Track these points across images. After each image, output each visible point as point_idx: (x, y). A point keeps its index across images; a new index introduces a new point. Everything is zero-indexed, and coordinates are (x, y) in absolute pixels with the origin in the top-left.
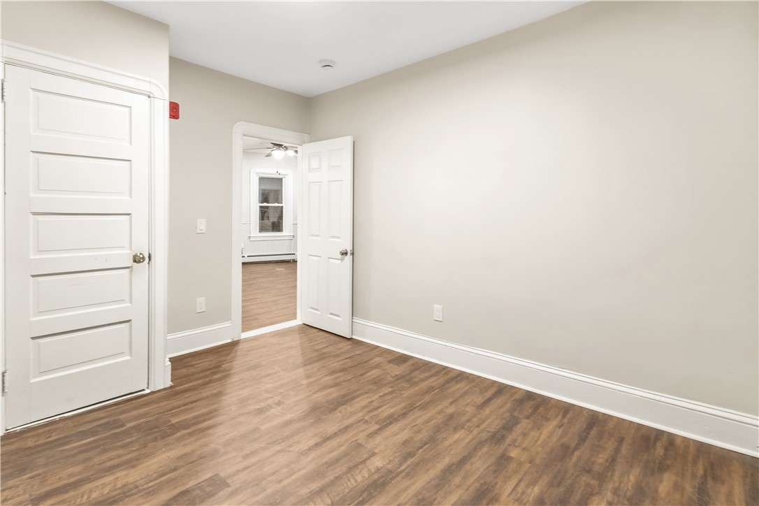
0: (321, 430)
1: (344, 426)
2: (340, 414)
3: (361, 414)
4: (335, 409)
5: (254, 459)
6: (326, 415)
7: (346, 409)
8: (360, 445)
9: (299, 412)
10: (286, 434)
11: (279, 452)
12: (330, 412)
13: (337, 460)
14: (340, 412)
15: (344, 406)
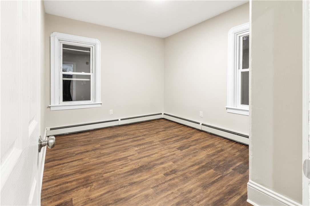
0: (149, 159)
1: (140, 159)
2: (139, 164)
3: (131, 163)
4: (141, 167)
5: (172, 153)
6: (145, 165)
7: (135, 167)
8: (138, 153)
9: (156, 168)
10: (163, 159)
11: (164, 154)
12: (143, 166)
13: (147, 150)
14: (139, 165)
15: (135, 168)
